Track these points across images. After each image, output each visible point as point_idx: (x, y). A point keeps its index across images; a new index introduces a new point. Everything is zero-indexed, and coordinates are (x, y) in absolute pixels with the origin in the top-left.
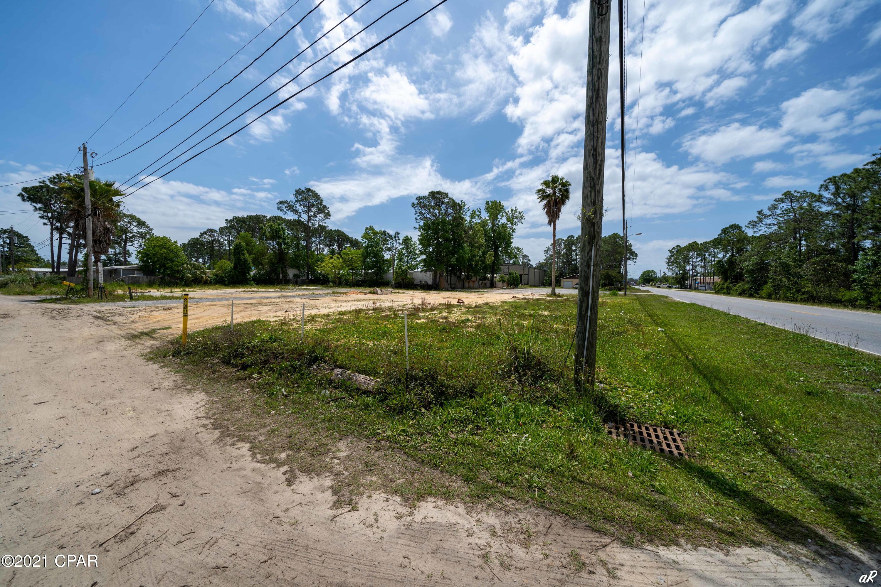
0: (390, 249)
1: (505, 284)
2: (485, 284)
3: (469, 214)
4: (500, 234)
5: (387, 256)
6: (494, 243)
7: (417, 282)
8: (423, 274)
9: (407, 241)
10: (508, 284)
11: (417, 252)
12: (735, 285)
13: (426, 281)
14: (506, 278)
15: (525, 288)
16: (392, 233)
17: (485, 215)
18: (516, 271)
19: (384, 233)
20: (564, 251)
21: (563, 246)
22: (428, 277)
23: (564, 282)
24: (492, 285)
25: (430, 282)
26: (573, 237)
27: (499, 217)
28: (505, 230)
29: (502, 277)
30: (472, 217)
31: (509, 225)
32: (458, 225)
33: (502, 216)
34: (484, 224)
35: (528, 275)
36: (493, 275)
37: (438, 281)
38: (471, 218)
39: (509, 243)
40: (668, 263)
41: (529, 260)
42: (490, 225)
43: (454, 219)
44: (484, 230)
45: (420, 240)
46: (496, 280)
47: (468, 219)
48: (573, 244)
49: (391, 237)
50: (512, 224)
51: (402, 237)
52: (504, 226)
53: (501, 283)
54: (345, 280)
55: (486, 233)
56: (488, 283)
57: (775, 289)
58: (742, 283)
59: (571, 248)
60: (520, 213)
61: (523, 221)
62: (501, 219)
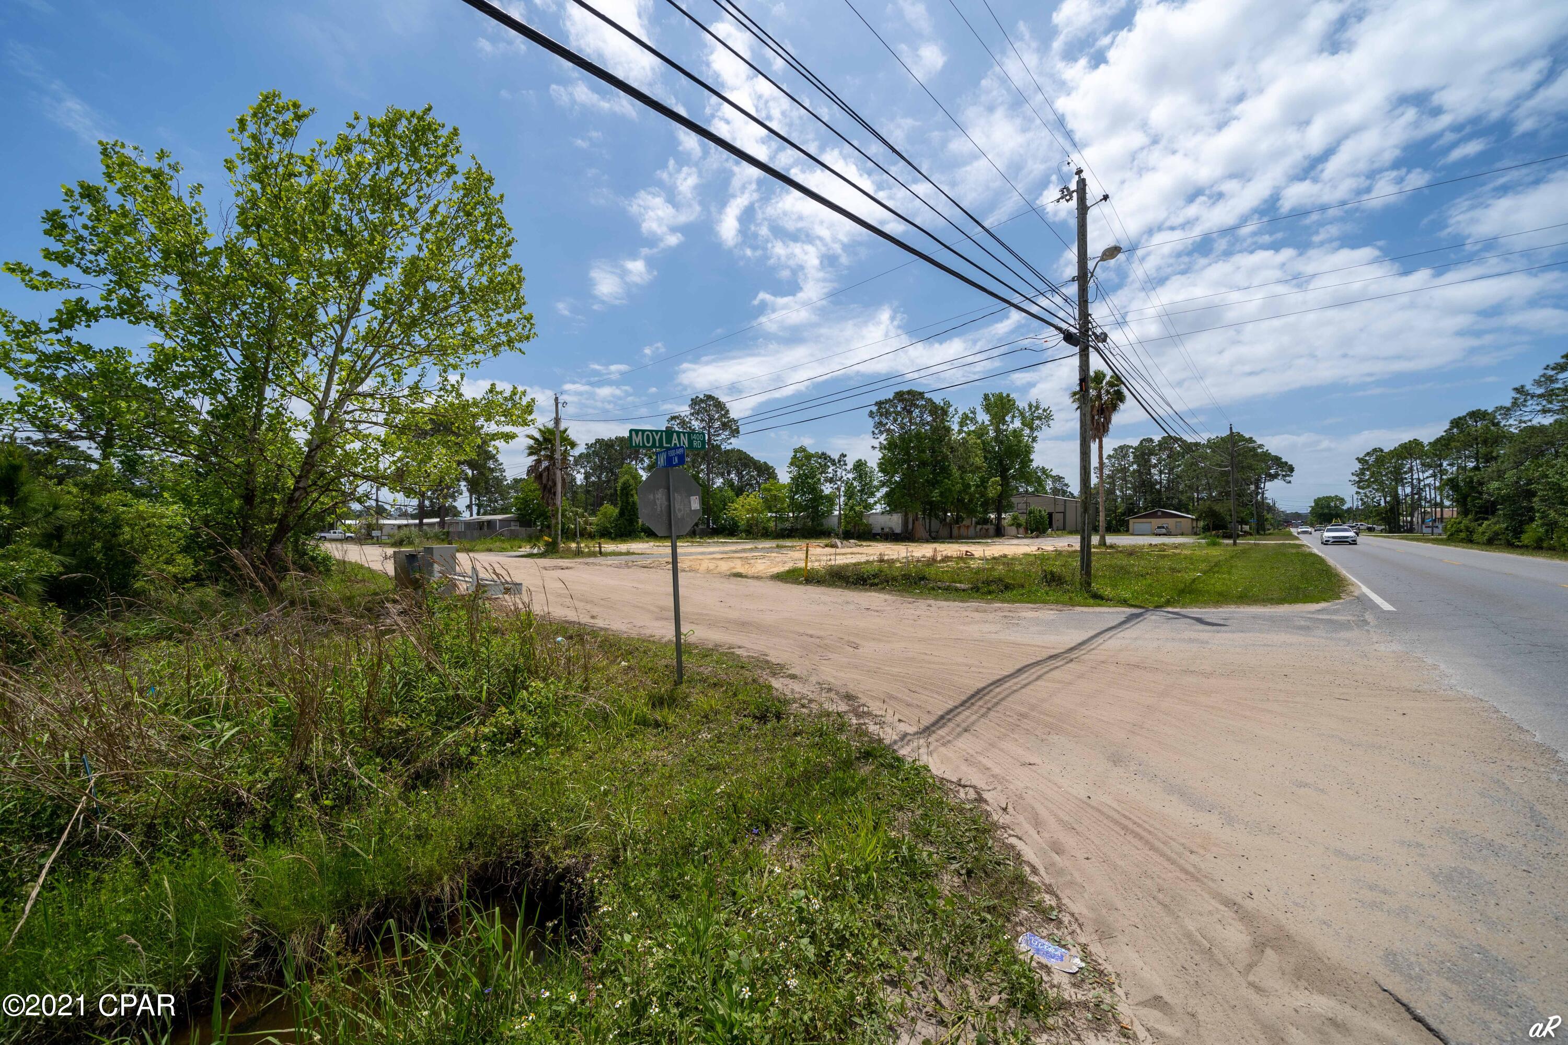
0: (831, 480)
1: (1021, 530)
2: (987, 530)
3: (957, 419)
4: (1010, 447)
5: (827, 489)
6: (1001, 462)
7: (877, 530)
8: (887, 517)
9: (860, 466)
10: (1026, 529)
11: (876, 483)
12: (1480, 525)
13: (891, 528)
14: (1023, 519)
15: (1058, 536)
16: (835, 456)
17: (983, 417)
18: (1040, 507)
19: (824, 456)
20: (1135, 466)
21: (1131, 459)
22: (895, 521)
23: (1134, 524)
24: (999, 533)
25: (898, 530)
26: (1151, 440)
27: (1008, 418)
28: (1020, 442)
29: (1015, 518)
30: (962, 424)
31: (1027, 431)
32: (941, 440)
33: (1013, 417)
34: (981, 432)
35: (1064, 513)
36: (1000, 515)
37: (910, 527)
38: (961, 426)
39: (1026, 461)
40: (1359, 482)
41: (1066, 485)
42: (992, 434)
43: (934, 430)
44: (983, 442)
45: (880, 465)
46: (1005, 523)
47: (956, 427)
48: (1152, 453)
49: (833, 462)
50: (1032, 429)
51: (850, 462)
52: (1017, 434)
53: (1014, 528)
54: (764, 528)
55: (985, 447)
56: (992, 528)
57: (1547, 531)
58: (1493, 520)
59: (1149, 460)
60: (1044, 410)
61: (1051, 422)
62: (1012, 422)
